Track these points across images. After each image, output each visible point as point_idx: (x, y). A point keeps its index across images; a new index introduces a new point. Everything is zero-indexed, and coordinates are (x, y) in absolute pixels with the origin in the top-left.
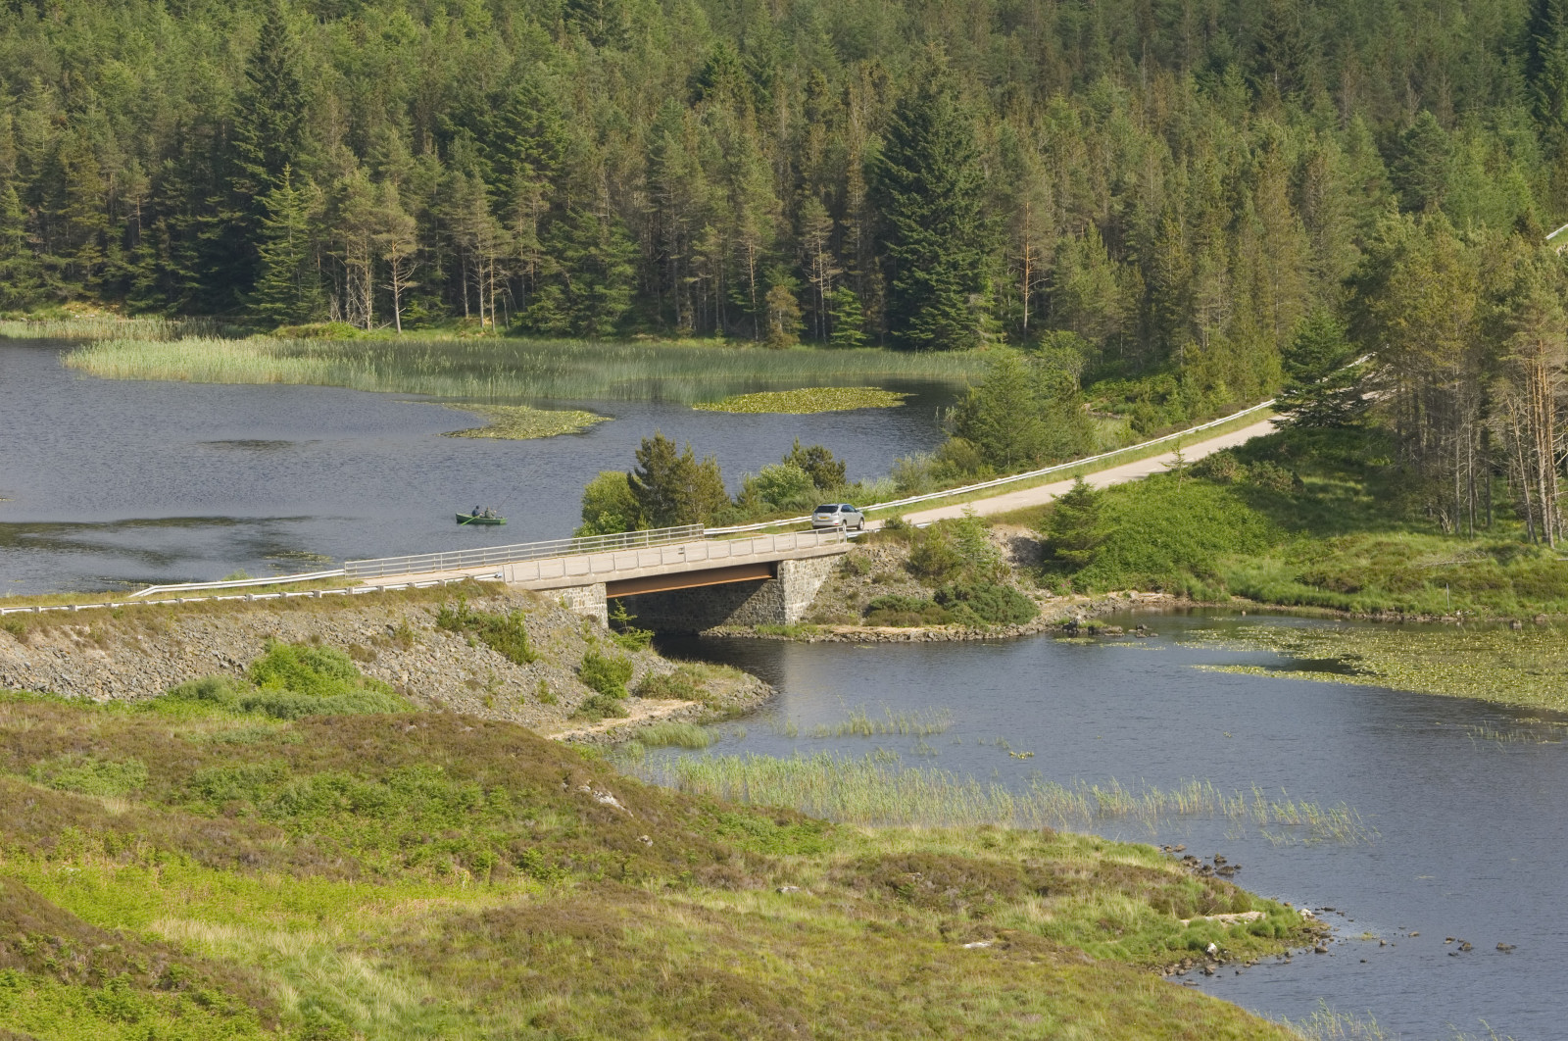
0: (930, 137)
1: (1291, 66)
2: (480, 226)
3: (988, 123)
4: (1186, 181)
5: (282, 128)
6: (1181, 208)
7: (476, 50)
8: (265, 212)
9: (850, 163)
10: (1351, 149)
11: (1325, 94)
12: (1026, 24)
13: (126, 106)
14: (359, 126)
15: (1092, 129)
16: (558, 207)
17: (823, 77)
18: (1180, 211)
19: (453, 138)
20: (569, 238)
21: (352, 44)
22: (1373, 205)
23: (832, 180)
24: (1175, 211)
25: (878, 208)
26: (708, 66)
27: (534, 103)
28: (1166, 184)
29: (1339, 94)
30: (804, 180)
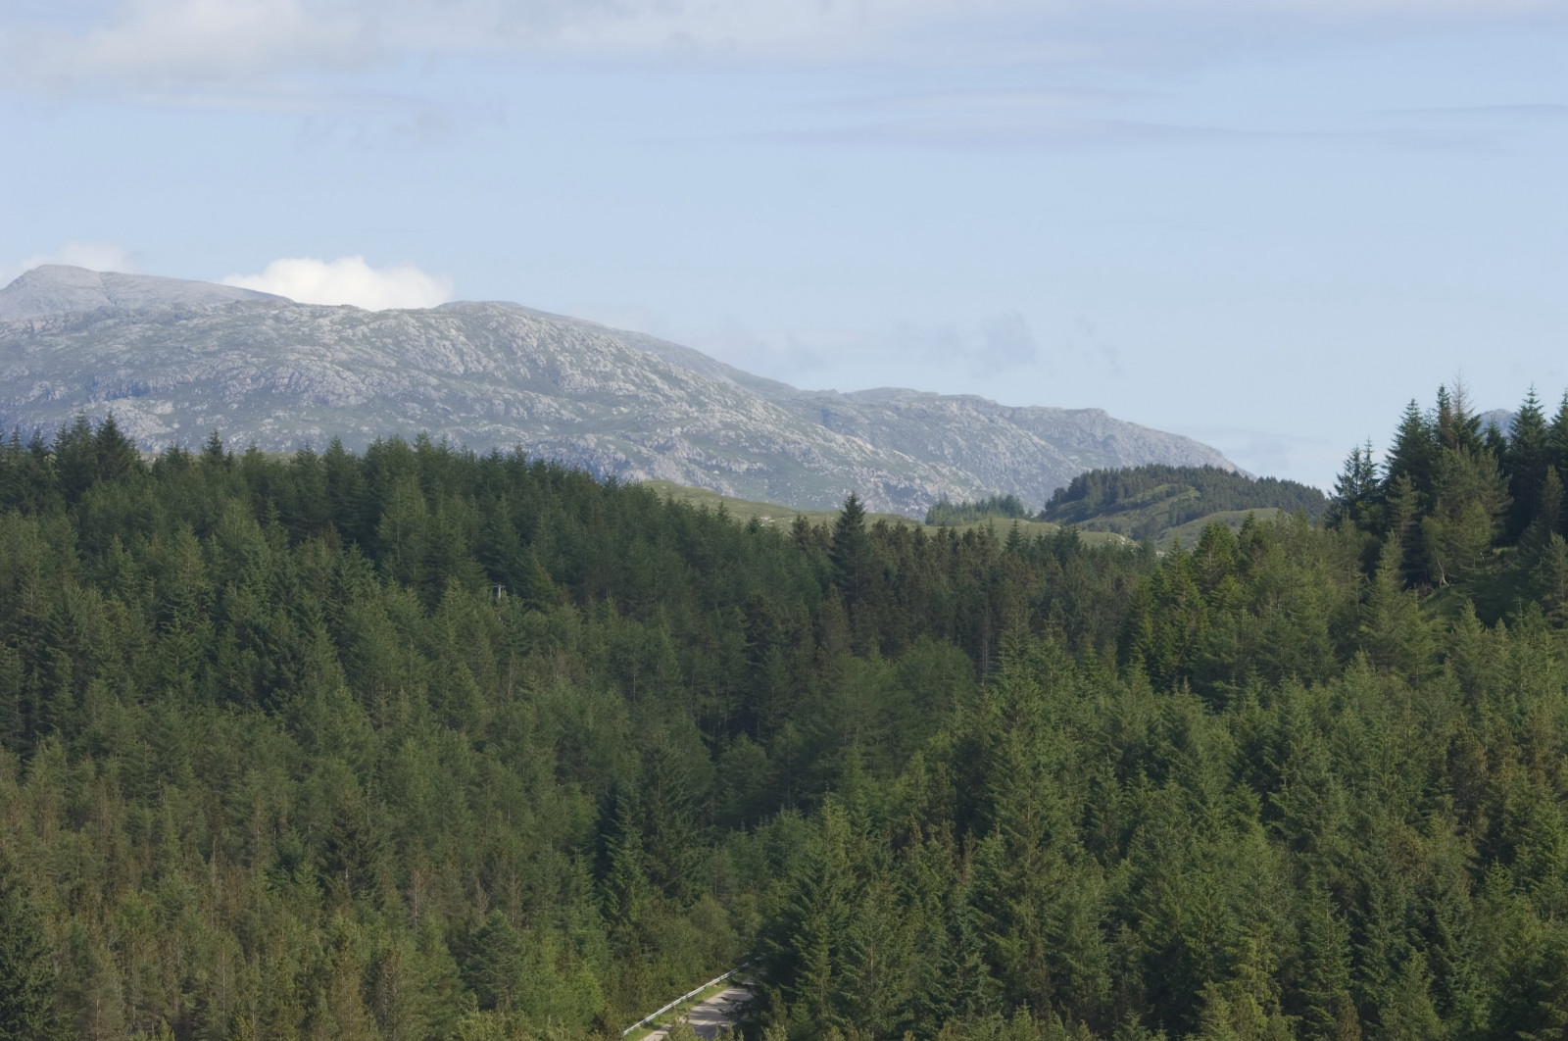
1: (362, 864)
3: (58, 919)
4: (259, 980)
6: (254, 1005)
10: (424, 947)
11: (395, 892)
12: (95, 821)
15: (163, 926)
18: (253, 1008)
22: (445, 1003)
24: (248, 1008)
28: (238, 981)
29: (409, 893)
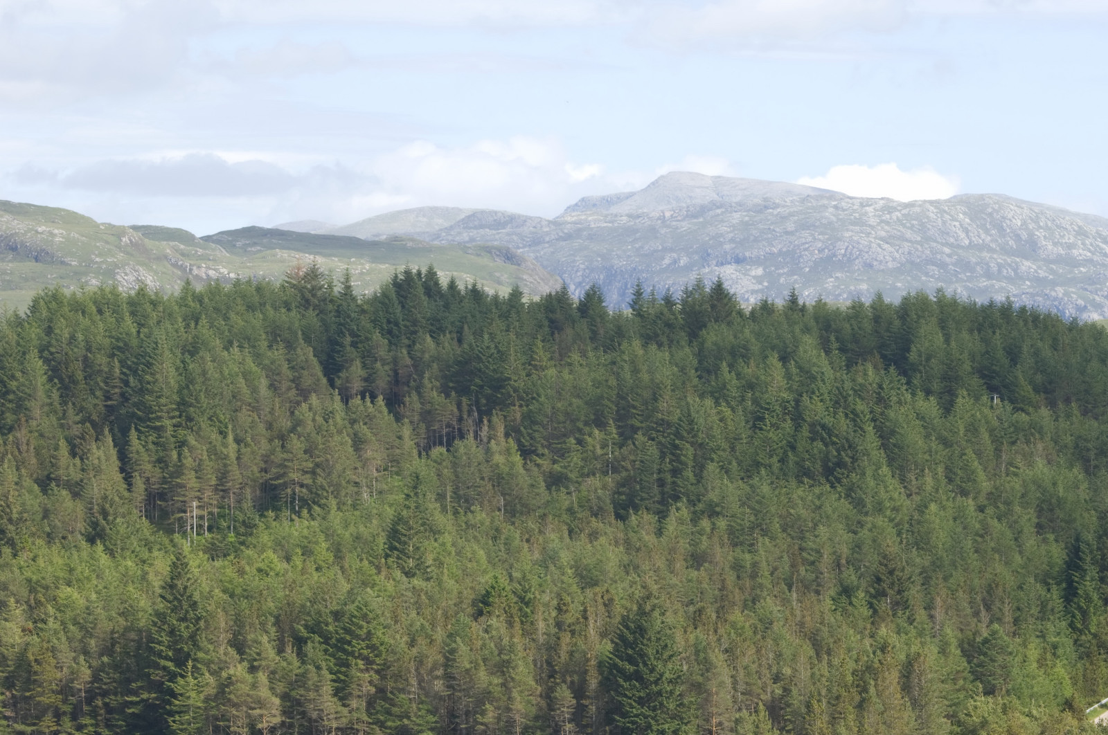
0: (645, 641)
1: (899, 592)
2: (326, 705)
3: (685, 632)
4: (827, 674)
5: (186, 634)
6: (824, 692)
7: (323, 580)
8: (174, 695)
9: (588, 660)
10: (943, 651)
11: (923, 612)
12: (711, 562)
13: (75, 619)
14: (240, 633)
15: (759, 637)
16: (381, 691)
17: (568, 599)
18: (823, 694)
19: (306, 643)
20: (388, 713)
21: (235, 575)
22: (959, 690)
23: (575, 672)
24: (819, 694)
25: (608, 691)
26: (487, 591)
27: (364, 617)
28: (813, 675)
29: (933, 612)
30: (556, 672)
